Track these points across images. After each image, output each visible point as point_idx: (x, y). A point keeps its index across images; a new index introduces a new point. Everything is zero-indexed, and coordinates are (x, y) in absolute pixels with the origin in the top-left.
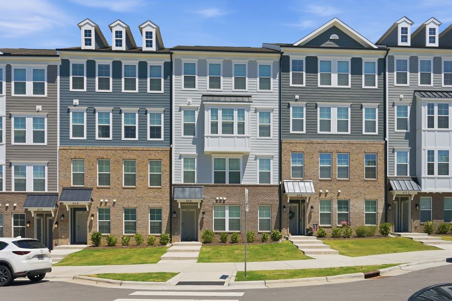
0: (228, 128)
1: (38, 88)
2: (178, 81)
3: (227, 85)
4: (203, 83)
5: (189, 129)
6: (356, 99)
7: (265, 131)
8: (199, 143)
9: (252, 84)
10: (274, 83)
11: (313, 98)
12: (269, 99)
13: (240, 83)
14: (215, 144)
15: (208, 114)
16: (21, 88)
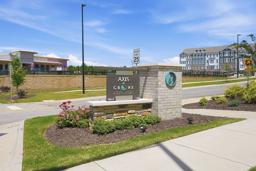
0: (212, 62)
1: (190, 57)
2: (206, 56)
3: (212, 56)
4: (209, 56)
5: (207, 62)
6: (230, 57)
7: (217, 62)
8: (208, 64)
9: (216, 56)
10: (219, 56)
11: (224, 57)
12: (218, 58)
13: (214, 56)
14: (210, 64)
15: (209, 61)
16: (188, 58)
